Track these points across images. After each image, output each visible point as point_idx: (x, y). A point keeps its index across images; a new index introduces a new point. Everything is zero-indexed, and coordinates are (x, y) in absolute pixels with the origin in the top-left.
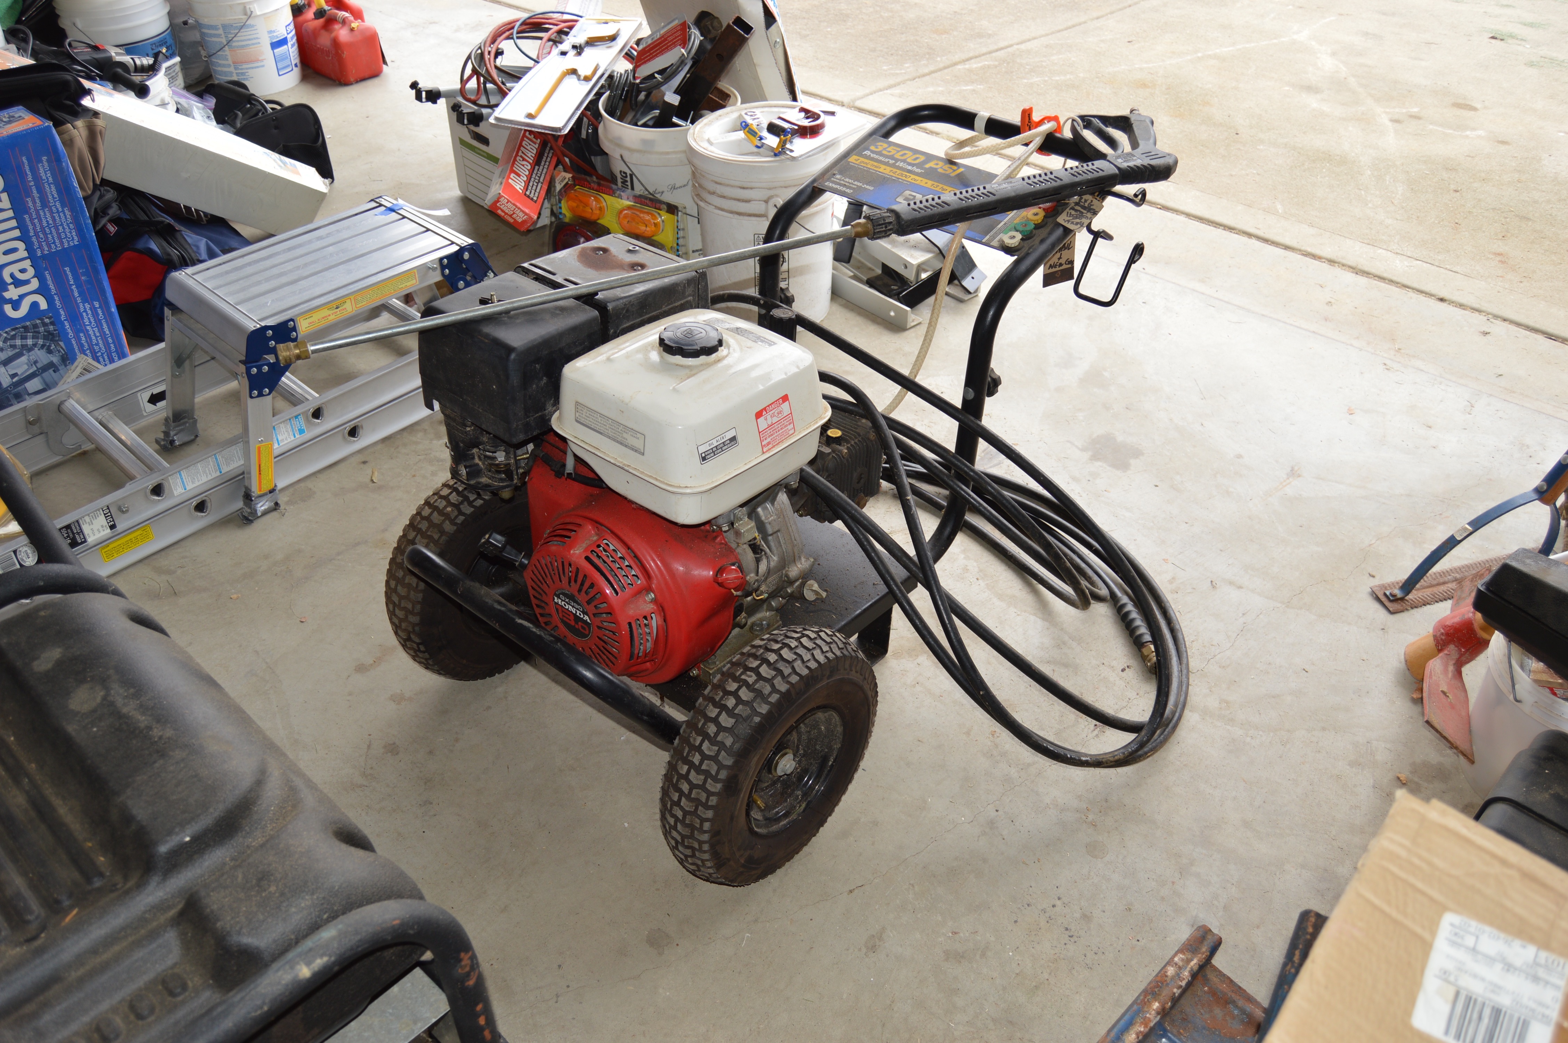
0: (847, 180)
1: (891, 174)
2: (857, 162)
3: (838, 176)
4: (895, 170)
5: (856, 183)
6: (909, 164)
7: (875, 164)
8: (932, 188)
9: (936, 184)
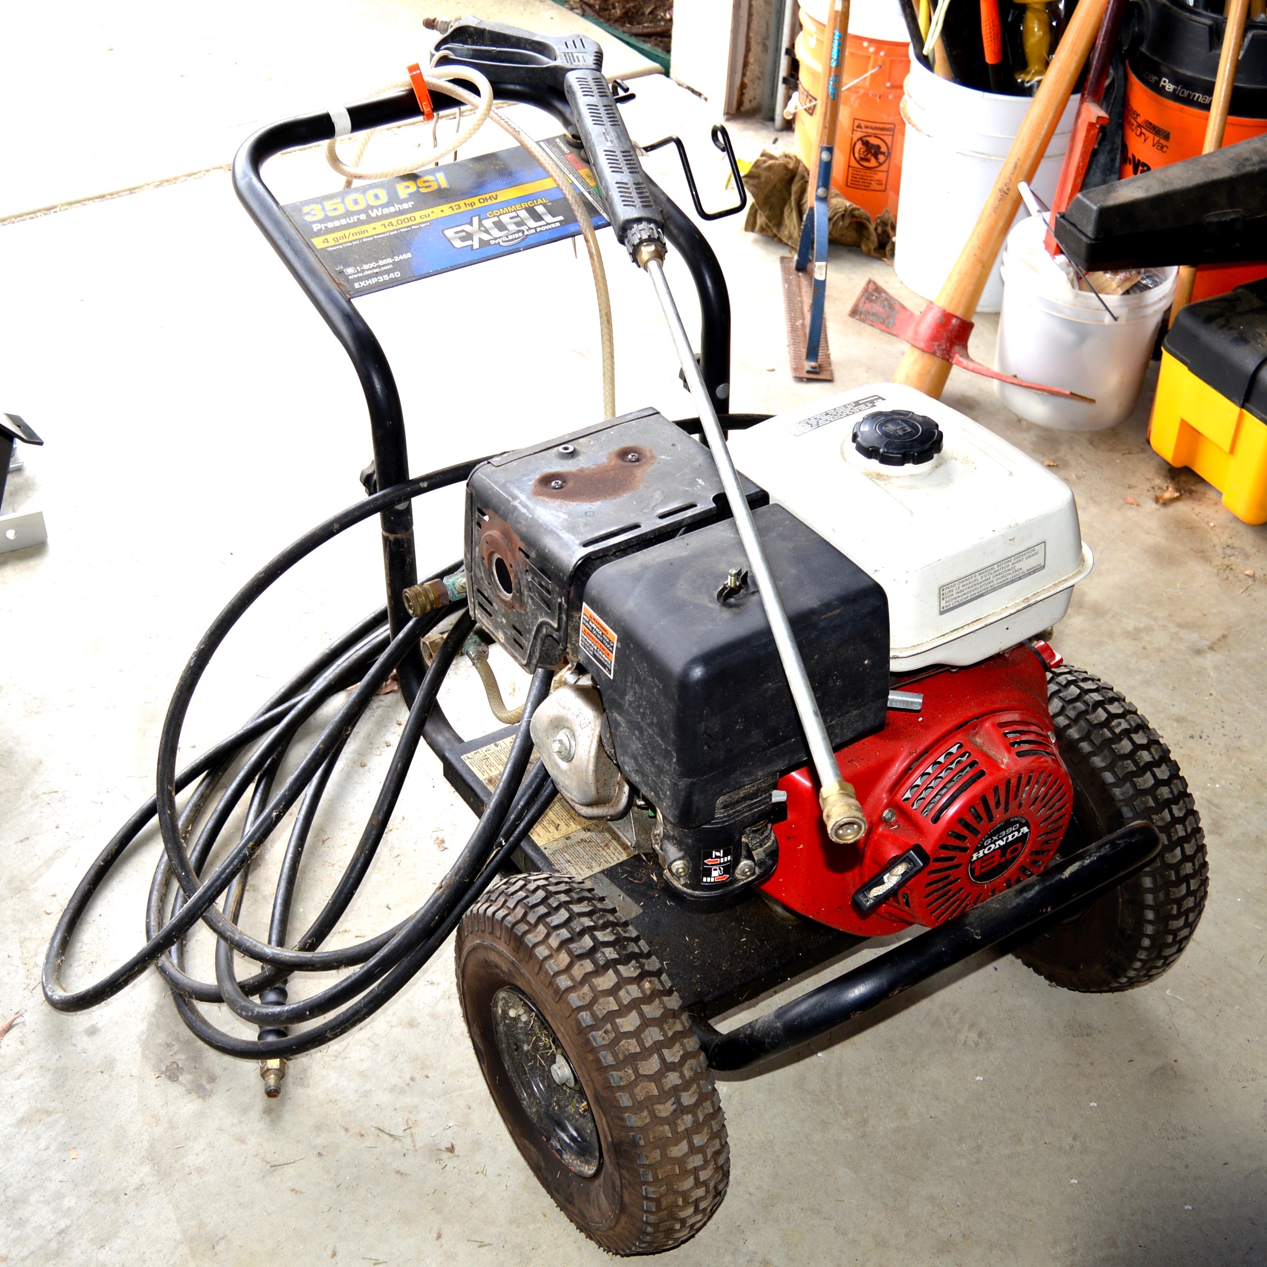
0: (365, 267)
1: (391, 228)
2: (332, 243)
3: (350, 270)
4: (386, 222)
5: (381, 263)
6: (383, 206)
7: (353, 231)
8: (456, 211)
9: (453, 204)
